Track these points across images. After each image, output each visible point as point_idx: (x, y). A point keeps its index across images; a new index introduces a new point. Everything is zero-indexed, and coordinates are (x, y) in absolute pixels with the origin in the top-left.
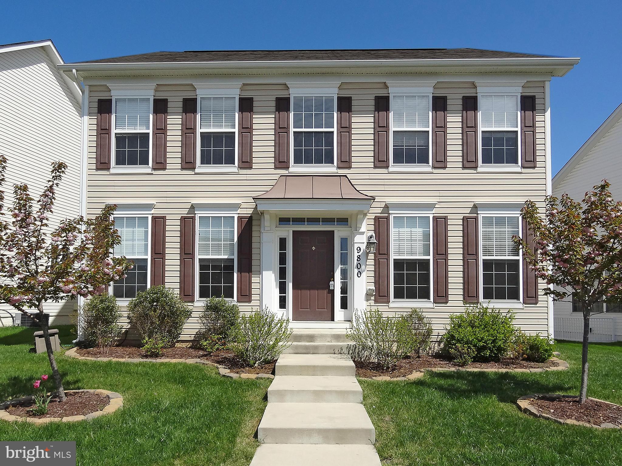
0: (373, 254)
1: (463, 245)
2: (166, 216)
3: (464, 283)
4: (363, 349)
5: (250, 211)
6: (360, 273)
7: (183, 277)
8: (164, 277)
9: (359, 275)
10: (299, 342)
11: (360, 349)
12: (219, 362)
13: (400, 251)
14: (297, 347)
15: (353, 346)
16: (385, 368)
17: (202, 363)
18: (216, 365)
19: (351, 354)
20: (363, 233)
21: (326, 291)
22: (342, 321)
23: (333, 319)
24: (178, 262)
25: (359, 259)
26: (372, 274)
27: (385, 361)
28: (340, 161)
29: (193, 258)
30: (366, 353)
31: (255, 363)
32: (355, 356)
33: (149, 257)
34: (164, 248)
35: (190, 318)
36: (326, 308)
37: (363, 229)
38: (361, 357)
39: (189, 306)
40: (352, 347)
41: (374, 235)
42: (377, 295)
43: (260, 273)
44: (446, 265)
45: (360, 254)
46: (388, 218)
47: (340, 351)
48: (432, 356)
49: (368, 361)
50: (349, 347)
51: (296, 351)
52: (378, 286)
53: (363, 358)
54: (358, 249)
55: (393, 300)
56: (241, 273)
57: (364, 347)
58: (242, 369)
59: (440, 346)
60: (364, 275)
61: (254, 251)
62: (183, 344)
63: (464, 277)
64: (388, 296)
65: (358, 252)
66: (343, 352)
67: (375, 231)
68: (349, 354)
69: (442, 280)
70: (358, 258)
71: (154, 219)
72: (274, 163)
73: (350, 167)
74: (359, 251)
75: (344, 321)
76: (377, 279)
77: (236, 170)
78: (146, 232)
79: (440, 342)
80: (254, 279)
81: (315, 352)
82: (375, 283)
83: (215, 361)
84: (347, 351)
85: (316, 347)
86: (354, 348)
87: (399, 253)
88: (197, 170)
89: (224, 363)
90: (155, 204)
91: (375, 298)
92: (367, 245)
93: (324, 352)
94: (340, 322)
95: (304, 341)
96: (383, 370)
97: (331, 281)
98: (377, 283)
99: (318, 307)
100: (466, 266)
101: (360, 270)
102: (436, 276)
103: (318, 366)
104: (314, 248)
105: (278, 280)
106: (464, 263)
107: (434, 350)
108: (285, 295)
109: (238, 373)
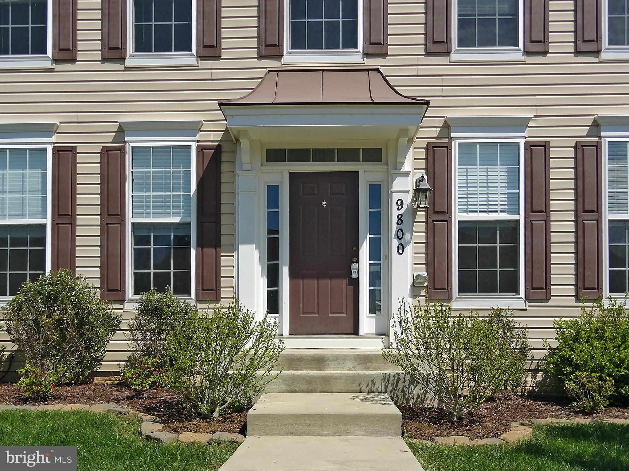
0: (424, 213)
1: (576, 195)
2: (76, 146)
3: (576, 264)
4: (412, 383)
5: (218, 137)
6: (402, 246)
7: (106, 257)
8: (73, 256)
9: (401, 251)
10: (298, 370)
11: (407, 383)
12: (148, 410)
13: (469, 207)
14: (292, 379)
15: (394, 376)
16: (455, 420)
17: (116, 411)
18: (140, 414)
19: (391, 392)
20: (407, 174)
21: (344, 282)
22: (372, 334)
23: (356, 332)
24: (97, 230)
25: (400, 222)
26: (422, 248)
27: (456, 406)
28: (368, 43)
29: (122, 223)
30: (418, 390)
31: (213, 412)
32: (397, 395)
33: (48, 222)
34: (74, 204)
35: (118, 332)
36: (344, 311)
37: (407, 167)
38: (408, 398)
39: (116, 310)
40: (391, 379)
41: (426, 177)
42: (431, 286)
43: (234, 248)
44: (547, 231)
45: (401, 212)
46: (448, 147)
47: (369, 387)
48: (523, 396)
49: (421, 406)
50: (386, 379)
51: (292, 388)
52: (431, 270)
53: (412, 400)
54: (399, 203)
55: (458, 296)
56: (202, 249)
57: (414, 379)
58: (186, 423)
59: (535, 378)
60: (409, 249)
61: (224, 209)
62: (107, 378)
63: (576, 253)
64: (449, 288)
65: (398, 209)
66: (375, 388)
67: (426, 169)
68: (386, 392)
69: (539, 258)
70: (399, 219)
71: (57, 151)
72: (258, 48)
73: (384, 55)
74: (400, 207)
75: (376, 335)
76: (431, 257)
77: (192, 61)
78: (44, 176)
79: (536, 371)
80: (225, 260)
81: (326, 389)
82: (427, 264)
83: (144, 407)
84: (383, 386)
85: (327, 380)
86: (395, 381)
87: (467, 211)
88: (128, 63)
89: (157, 411)
90: (58, 124)
91: (427, 292)
92: (414, 196)
93: (342, 388)
94: (368, 336)
95: (307, 368)
96: (453, 422)
97: (353, 262)
98: (430, 265)
99: (331, 310)
100: (580, 233)
101: (402, 241)
102: (529, 251)
103: (329, 415)
104: (324, 203)
105: (266, 263)
106: (577, 227)
107: (525, 386)
108: (276, 288)
109: (176, 430)
